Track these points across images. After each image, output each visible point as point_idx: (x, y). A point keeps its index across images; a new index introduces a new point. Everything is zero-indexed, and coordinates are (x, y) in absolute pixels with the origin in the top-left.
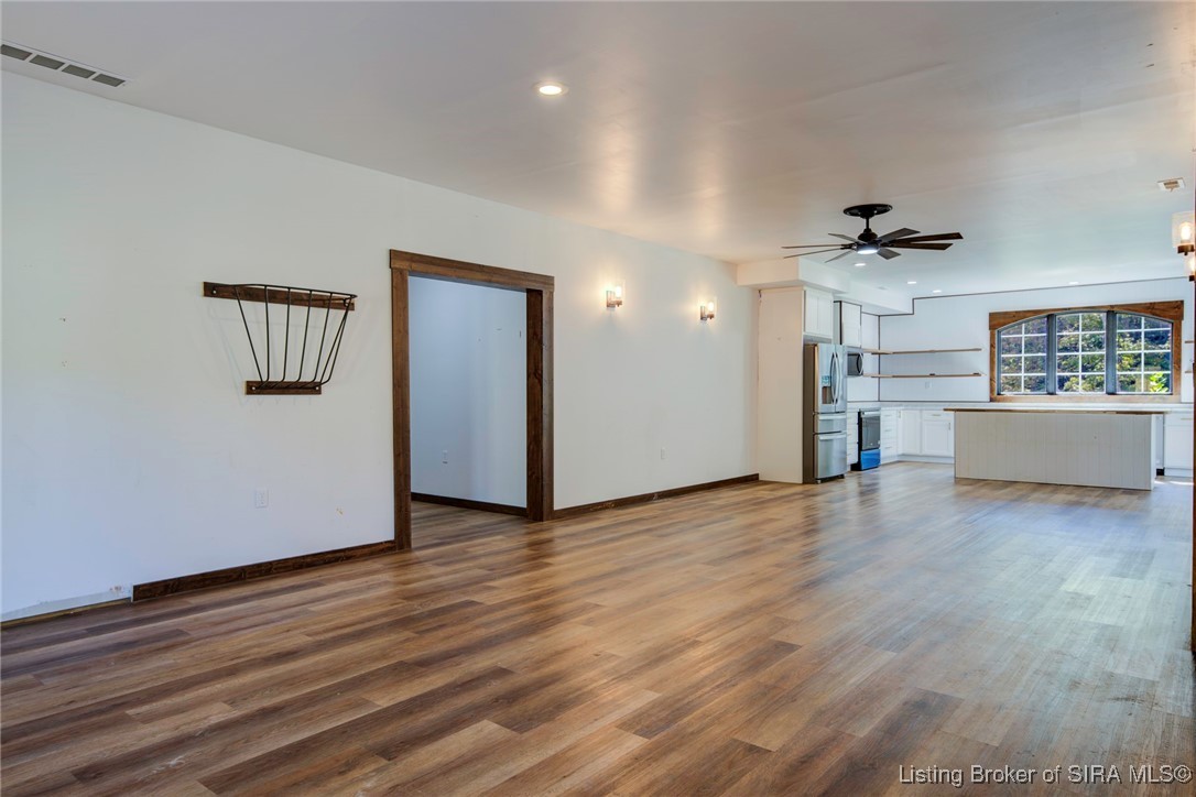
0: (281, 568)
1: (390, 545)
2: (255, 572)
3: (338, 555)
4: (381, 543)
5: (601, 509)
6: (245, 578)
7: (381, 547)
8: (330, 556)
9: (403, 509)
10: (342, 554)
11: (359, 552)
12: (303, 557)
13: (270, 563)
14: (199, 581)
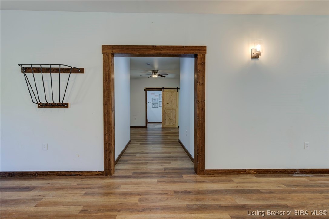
0: (52, 174)
1: (101, 173)
2: (41, 174)
3: (76, 173)
4: (96, 171)
5: (243, 174)
6: (37, 176)
7: (96, 173)
8: (72, 173)
9: (108, 158)
10: (78, 173)
11: (86, 174)
12: (61, 172)
13: (47, 172)
14: (21, 174)
